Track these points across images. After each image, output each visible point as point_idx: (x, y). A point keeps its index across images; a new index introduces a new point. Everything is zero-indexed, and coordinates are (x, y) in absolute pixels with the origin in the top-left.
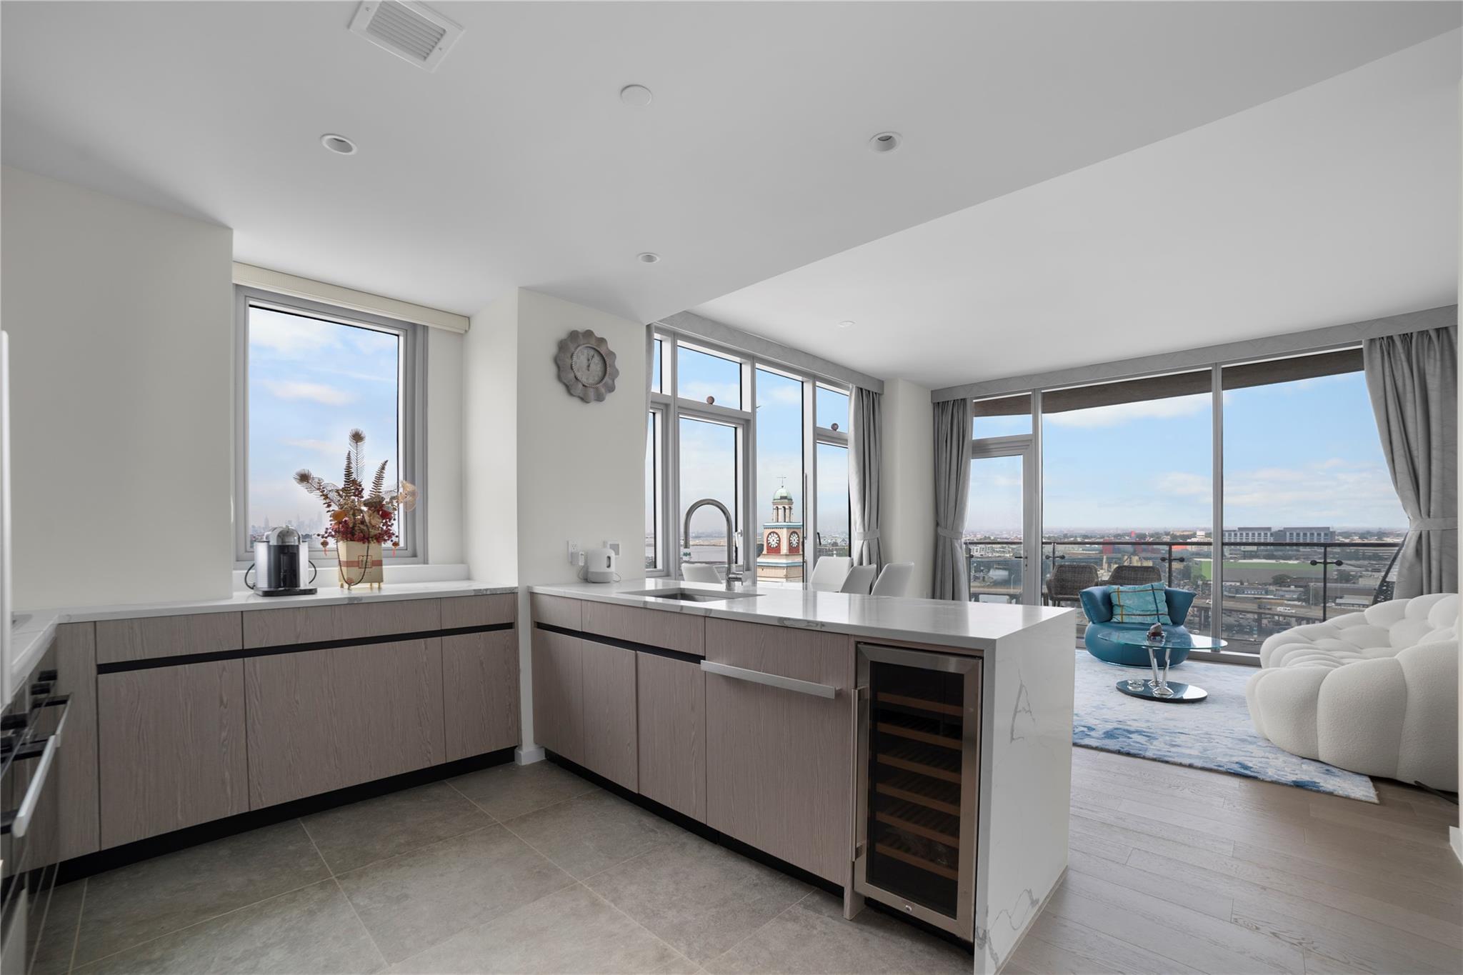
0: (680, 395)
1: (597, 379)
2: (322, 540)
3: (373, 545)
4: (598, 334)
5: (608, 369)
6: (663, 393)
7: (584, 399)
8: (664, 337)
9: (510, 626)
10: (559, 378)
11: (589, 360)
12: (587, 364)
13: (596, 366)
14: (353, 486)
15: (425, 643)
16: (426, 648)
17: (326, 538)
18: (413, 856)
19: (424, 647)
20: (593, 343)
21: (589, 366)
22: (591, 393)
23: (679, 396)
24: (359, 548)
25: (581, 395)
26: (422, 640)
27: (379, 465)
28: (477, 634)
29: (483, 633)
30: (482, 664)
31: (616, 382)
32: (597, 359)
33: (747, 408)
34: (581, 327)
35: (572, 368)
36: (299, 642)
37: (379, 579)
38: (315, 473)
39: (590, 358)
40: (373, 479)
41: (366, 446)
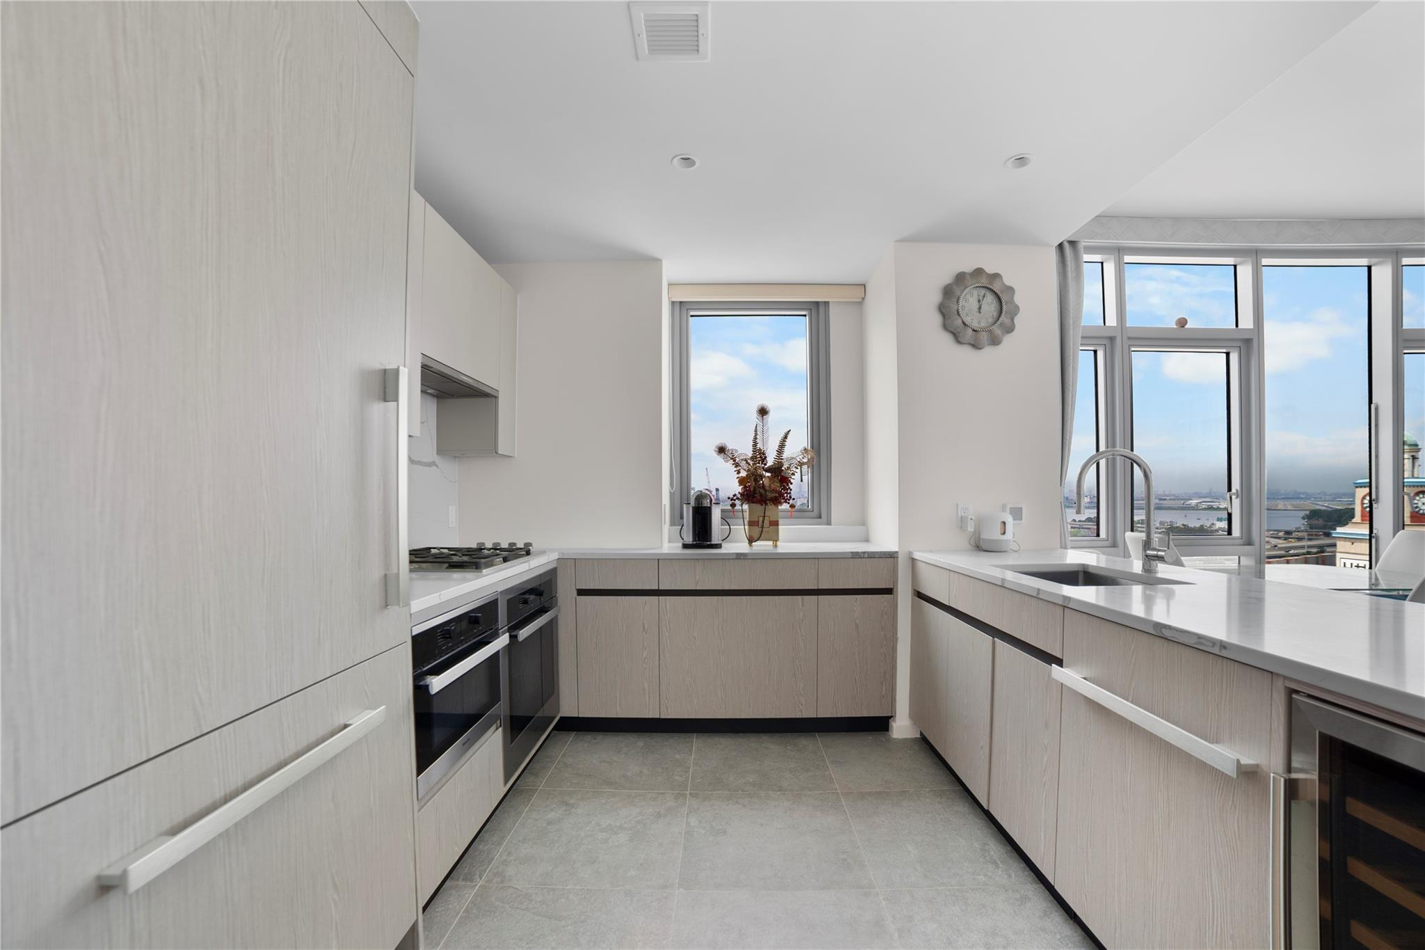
0: (1129, 324)
1: (991, 320)
2: (731, 502)
3: (770, 507)
4: (990, 270)
5: (1004, 307)
6: (1106, 324)
7: (976, 346)
8: (1105, 256)
9: (889, 591)
10: (945, 327)
11: (979, 301)
12: (978, 307)
13: (990, 305)
14: (760, 456)
15: (803, 601)
16: (803, 605)
17: (735, 500)
18: (751, 798)
19: (801, 604)
20: (984, 281)
21: (980, 308)
22: (984, 336)
23: (1127, 326)
24: (759, 508)
25: (972, 342)
26: (799, 598)
27: (782, 435)
28: (854, 596)
29: (859, 596)
30: (857, 626)
31: (1016, 320)
32: (990, 298)
33: (1247, 322)
34: (968, 267)
35: (959, 315)
36: (698, 588)
37: (775, 539)
38: (730, 446)
39: (981, 299)
40: (777, 448)
41: (770, 418)
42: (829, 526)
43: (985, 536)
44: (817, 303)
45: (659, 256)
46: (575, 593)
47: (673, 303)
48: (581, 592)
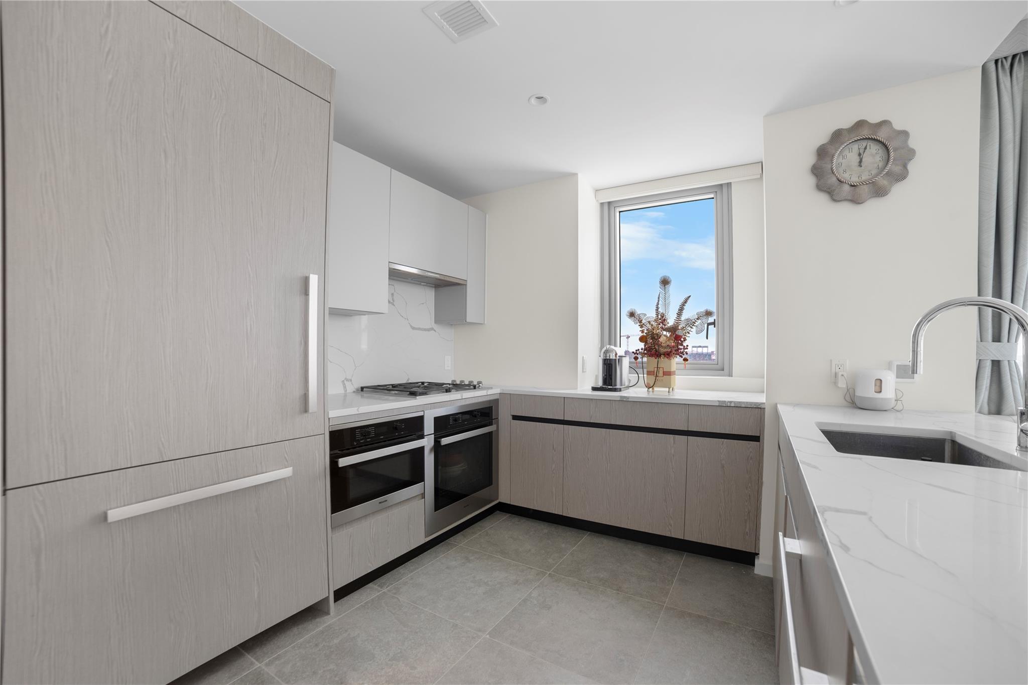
1: (874, 172)
2: (634, 356)
3: (663, 361)
4: (874, 119)
5: (892, 154)
7: (856, 201)
9: (756, 439)
10: (820, 188)
11: (860, 155)
12: (859, 160)
13: (874, 154)
14: (662, 319)
15: (674, 439)
16: (674, 443)
17: (638, 354)
18: (590, 589)
19: (673, 442)
20: (866, 133)
21: (861, 162)
22: (865, 189)
24: (654, 360)
25: (849, 198)
26: (671, 436)
27: (682, 300)
28: (720, 440)
29: (725, 440)
30: (723, 467)
31: (911, 167)
32: (874, 148)
34: (846, 122)
35: (833, 173)
36: (592, 421)
37: (668, 385)
38: (638, 311)
39: (861, 151)
40: (677, 311)
41: (671, 288)
42: (730, 378)
43: (859, 393)
44: (721, 185)
45: (574, 171)
46: (511, 418)
47: (602, 204)
48: (515, 418)
